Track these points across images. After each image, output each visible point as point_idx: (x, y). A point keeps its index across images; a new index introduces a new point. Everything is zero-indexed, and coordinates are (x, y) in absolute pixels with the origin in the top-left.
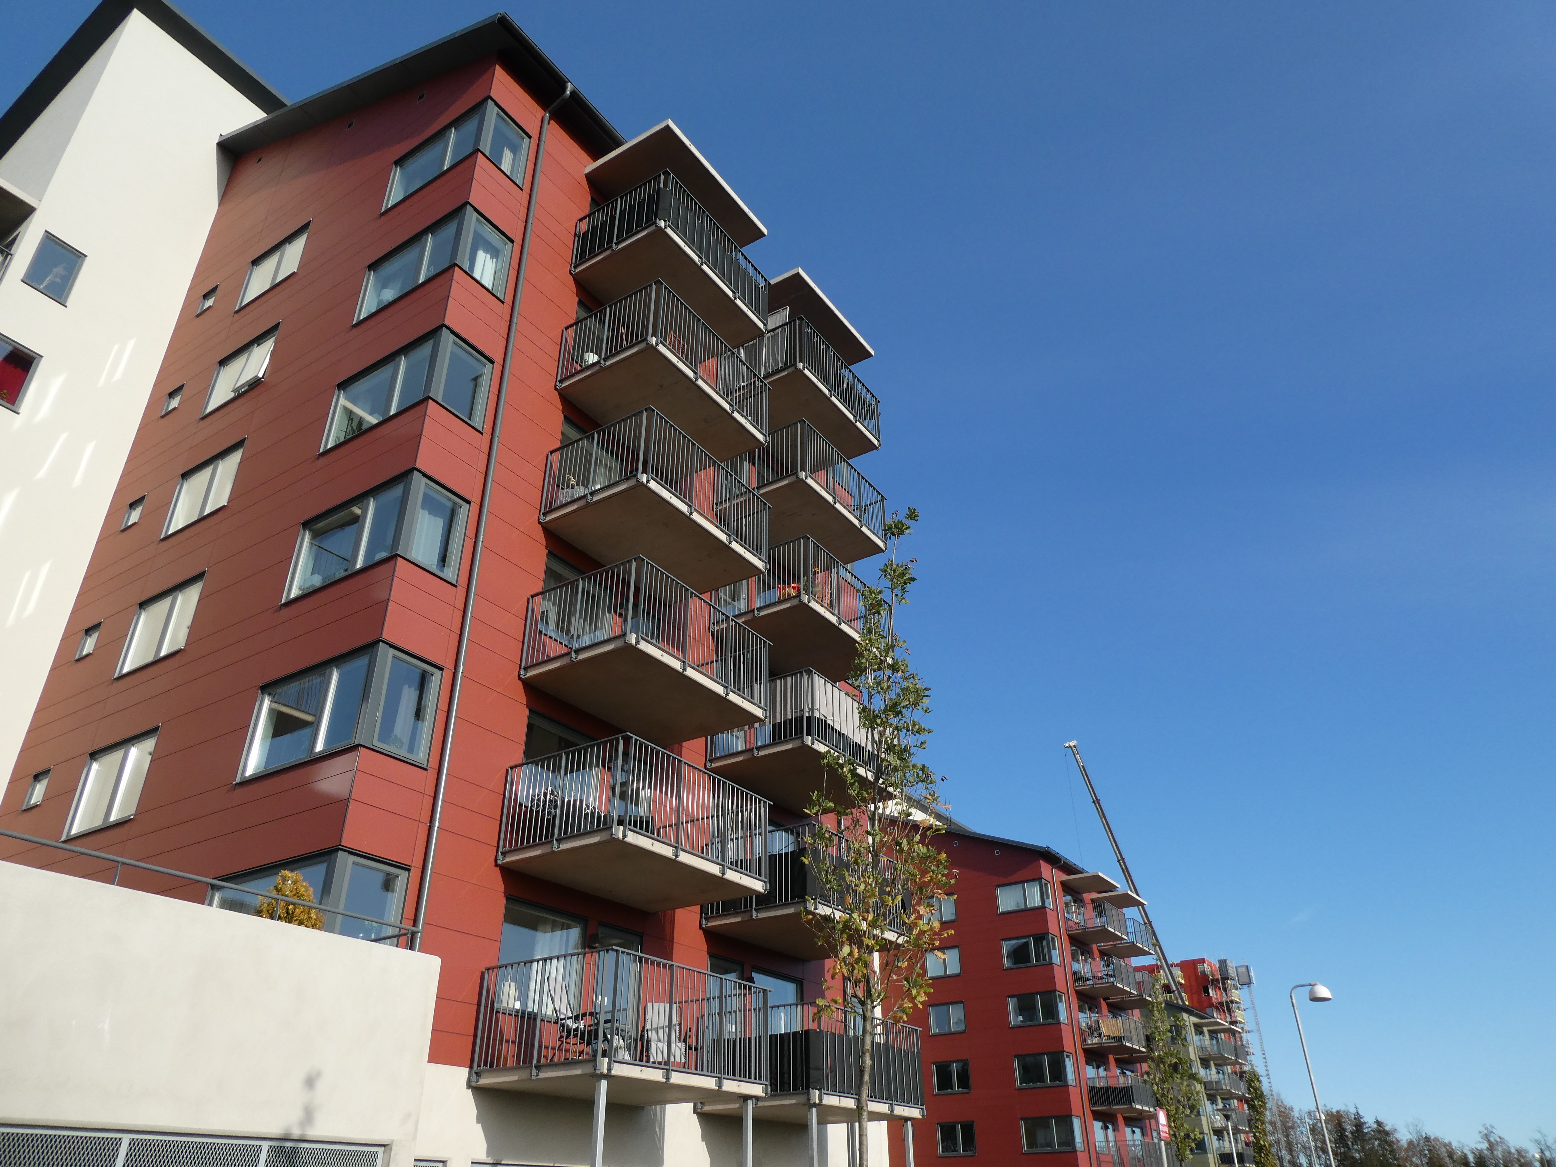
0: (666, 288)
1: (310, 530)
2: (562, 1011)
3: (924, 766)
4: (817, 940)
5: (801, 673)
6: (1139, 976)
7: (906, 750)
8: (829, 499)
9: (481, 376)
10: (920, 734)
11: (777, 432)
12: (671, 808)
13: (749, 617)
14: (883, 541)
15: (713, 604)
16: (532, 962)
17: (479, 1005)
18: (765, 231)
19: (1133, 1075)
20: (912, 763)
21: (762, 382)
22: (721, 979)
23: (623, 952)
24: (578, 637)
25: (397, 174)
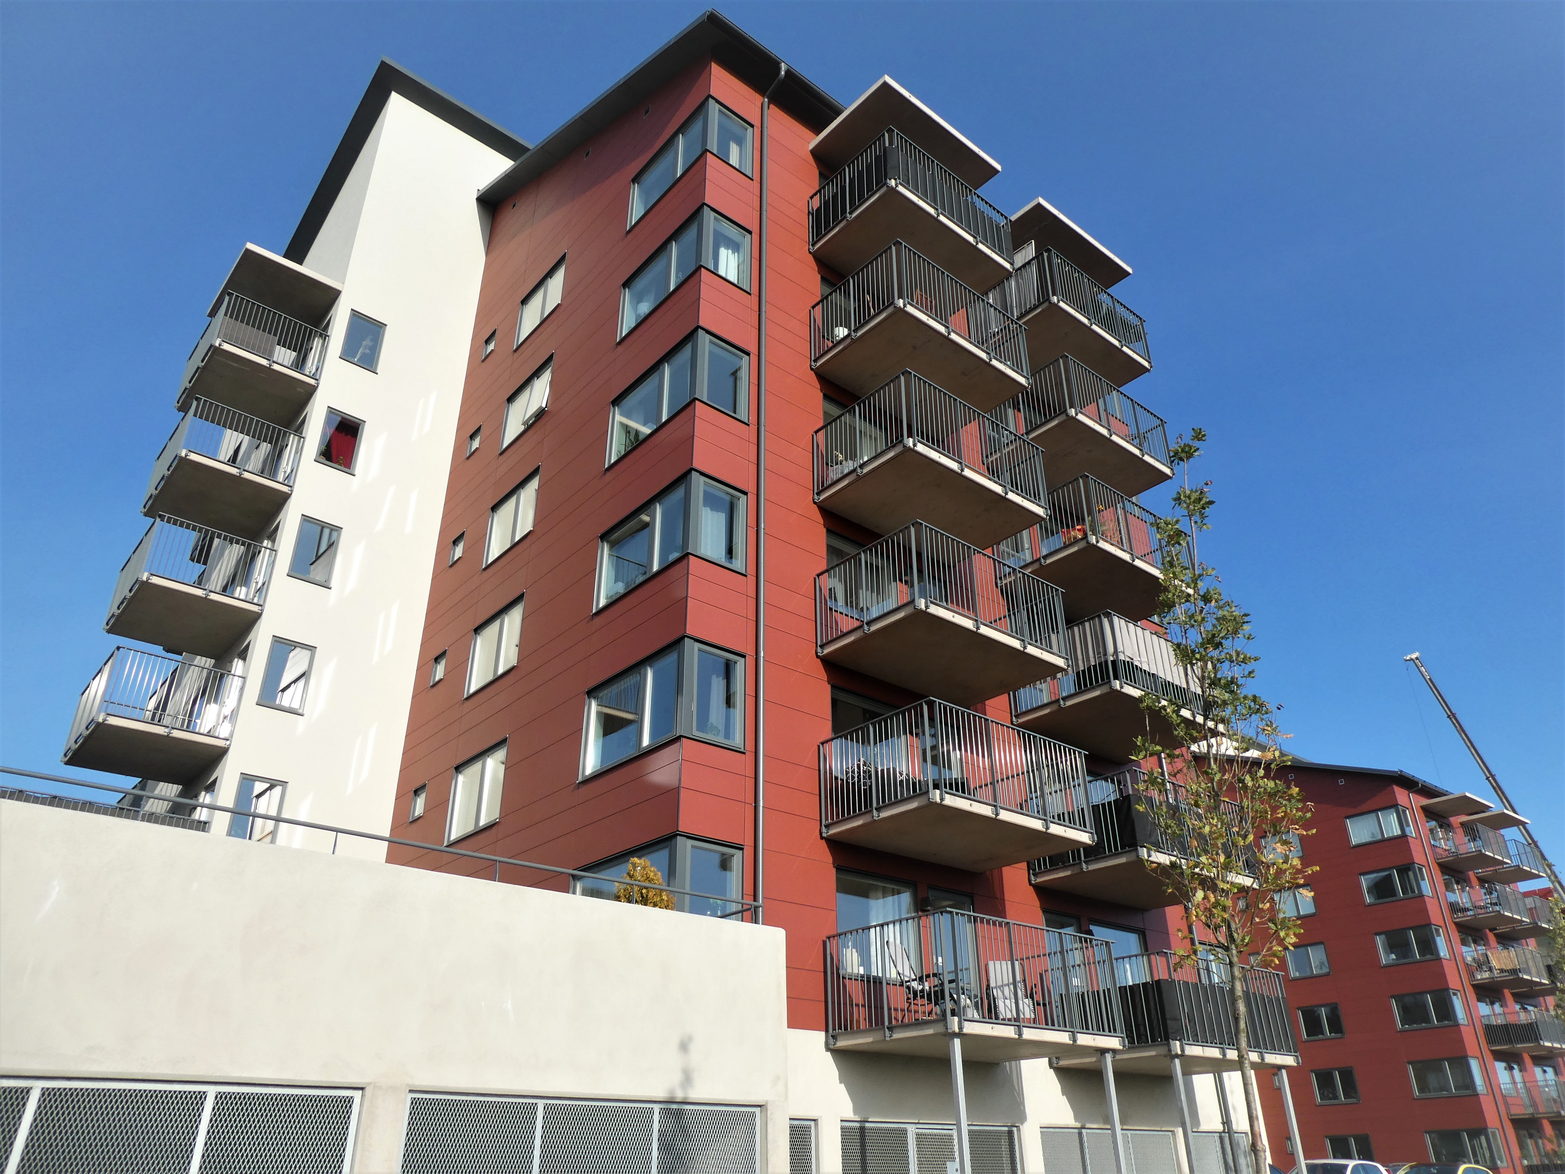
0: (905, 247)
1: (607, 542)
2: (905, 973)
3: (1255, 697)
4: (1165, 888)
5: (1099, 616)
6: (1529, 902)
7: (1233, 681)
8: (1104, 432)
9: (739, 369)
10: (1246, 663)
11: (1039, 372)
12: (984, 768)
13: (1036, 566)
14: (1169, 467)
15: (996, 558)
16: (869, 928)
17: (825, 972)
18: (998, 167)
19: (1536, 1010)
20: (1242, 695)
21: (1016, 323)
22: (1060, 933)
23: (957, 914)
24: (868, 609)
25: (636, 191)
